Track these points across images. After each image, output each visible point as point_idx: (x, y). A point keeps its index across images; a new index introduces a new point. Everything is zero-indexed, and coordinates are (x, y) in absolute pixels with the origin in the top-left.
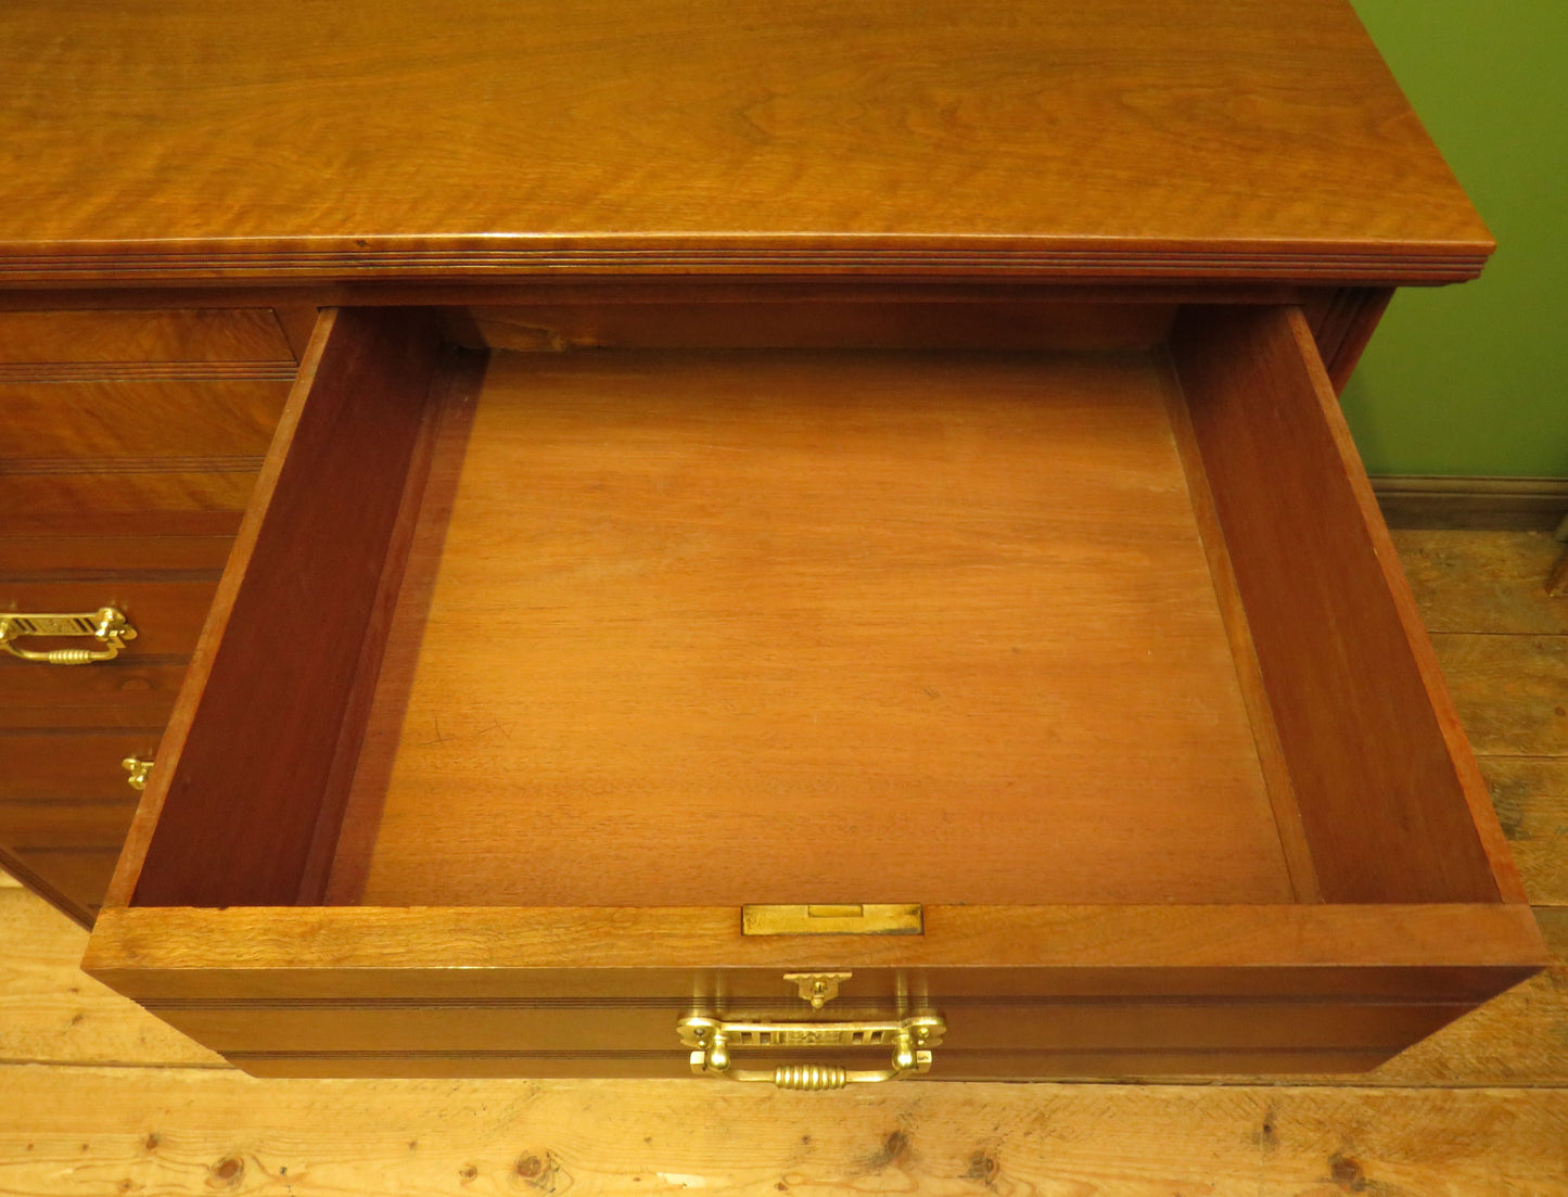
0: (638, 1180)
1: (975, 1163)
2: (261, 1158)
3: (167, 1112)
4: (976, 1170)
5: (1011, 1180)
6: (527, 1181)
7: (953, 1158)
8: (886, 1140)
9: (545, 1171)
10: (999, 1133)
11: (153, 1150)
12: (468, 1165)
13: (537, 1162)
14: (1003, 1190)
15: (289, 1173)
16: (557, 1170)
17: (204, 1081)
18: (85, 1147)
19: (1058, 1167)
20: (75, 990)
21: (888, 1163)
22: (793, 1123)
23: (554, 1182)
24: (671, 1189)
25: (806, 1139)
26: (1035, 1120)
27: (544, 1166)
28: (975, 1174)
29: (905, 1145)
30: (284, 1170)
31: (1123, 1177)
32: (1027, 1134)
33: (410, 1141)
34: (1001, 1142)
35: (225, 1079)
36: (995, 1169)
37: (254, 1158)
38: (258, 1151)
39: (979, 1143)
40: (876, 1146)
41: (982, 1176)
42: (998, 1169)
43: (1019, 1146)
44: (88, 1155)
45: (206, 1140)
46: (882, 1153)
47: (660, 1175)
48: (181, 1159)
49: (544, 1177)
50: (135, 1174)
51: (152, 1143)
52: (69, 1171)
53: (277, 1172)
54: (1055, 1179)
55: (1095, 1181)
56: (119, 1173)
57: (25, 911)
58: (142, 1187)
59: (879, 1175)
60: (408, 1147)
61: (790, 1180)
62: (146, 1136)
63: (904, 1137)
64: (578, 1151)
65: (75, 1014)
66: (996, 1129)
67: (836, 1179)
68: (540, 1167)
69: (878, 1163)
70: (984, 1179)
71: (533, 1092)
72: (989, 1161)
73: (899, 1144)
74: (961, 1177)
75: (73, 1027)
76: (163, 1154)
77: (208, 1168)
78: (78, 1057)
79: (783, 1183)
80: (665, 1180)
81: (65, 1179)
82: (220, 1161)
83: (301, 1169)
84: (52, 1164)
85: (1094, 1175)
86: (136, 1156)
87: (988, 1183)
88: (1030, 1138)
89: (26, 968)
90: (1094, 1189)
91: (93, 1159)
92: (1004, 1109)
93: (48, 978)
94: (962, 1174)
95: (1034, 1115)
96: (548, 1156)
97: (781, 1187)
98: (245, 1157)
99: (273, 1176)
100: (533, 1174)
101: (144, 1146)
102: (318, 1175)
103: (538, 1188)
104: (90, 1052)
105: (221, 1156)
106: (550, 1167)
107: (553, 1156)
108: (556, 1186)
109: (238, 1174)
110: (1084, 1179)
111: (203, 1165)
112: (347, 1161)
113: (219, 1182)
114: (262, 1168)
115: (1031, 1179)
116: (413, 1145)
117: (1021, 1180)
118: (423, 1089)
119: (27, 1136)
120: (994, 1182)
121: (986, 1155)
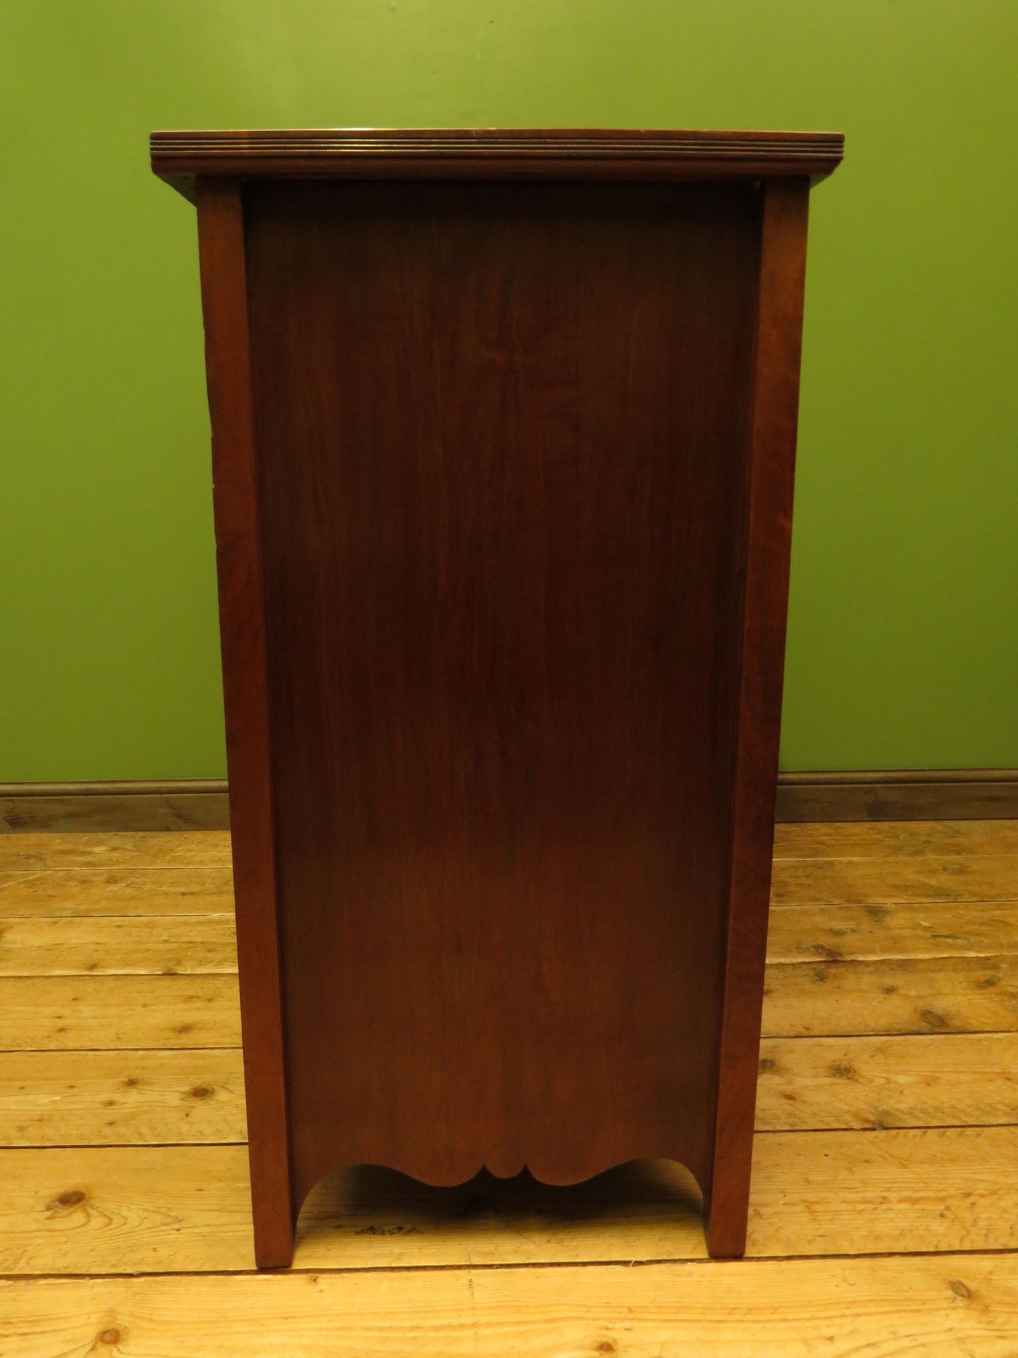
1: (835, 1070)
2: (227, 1087)
3: (144, 1068)
4: (837, 1073)
5: (868, 1076)
7: (816, 1068)
10: (850, 1056)
11: (134, 1086)
14: (863, 1081)
17: (173, 1055)
18: (72, 1087)
19: (904, 1069)
20: (60, 1017)
26: (877, 1050)
28: (838, 1075)
31: (959, 1072)
32: (872, 1056)
34: (852, 1060)
35: (192, 1055)
36: (853, 1072)
37: (222, 1087)
39: (834, 1061)
41: (843, 1075)
42: (856, 1072)
43: (868, 1061)
44: (75, 1090)
45: (178, 1080)
48: (157, 1089)
50: (117, 1097)
51: (132, 1083)
52: (58, 1098)
54: (905, 1075)
55: (938, 1075)
56: (104, 1097)
57: (14, 986)
58: (124, 1103)
62: (126, 1079)
65: (59, 1028)
66: (846, 1055)
70: (845, 1077)
72: (846, 1069)
74: (826, 1076)
75: (57, 1034)
76: (142, 1087)
77: (182, 1092)
78: (62, 1048)
81: (54, 1102)
82: (192, 1090)
84: (41, 1095)
85: (937, 1072)
86: (119, 1089)
87: (850, 1078)
88: (875, 1058)
89: (17, 1009)
90: (938, 1078)
91: (79, 1092)
92: (848, 1048)
93: (36, 1013)
95: (875, 1049)
98: (214, 1087)
101: (125, 1084)
104: (71, 1045)
105: (194, 1087)
109: (210, 1094)
110: (928, 1074)
111: (178, 1092)
113: (193, 1099)
115: (885, 1075)
117: (876, 1076)
119: (19, 1083)
120: (854, 1078)
121: (843, 1066)
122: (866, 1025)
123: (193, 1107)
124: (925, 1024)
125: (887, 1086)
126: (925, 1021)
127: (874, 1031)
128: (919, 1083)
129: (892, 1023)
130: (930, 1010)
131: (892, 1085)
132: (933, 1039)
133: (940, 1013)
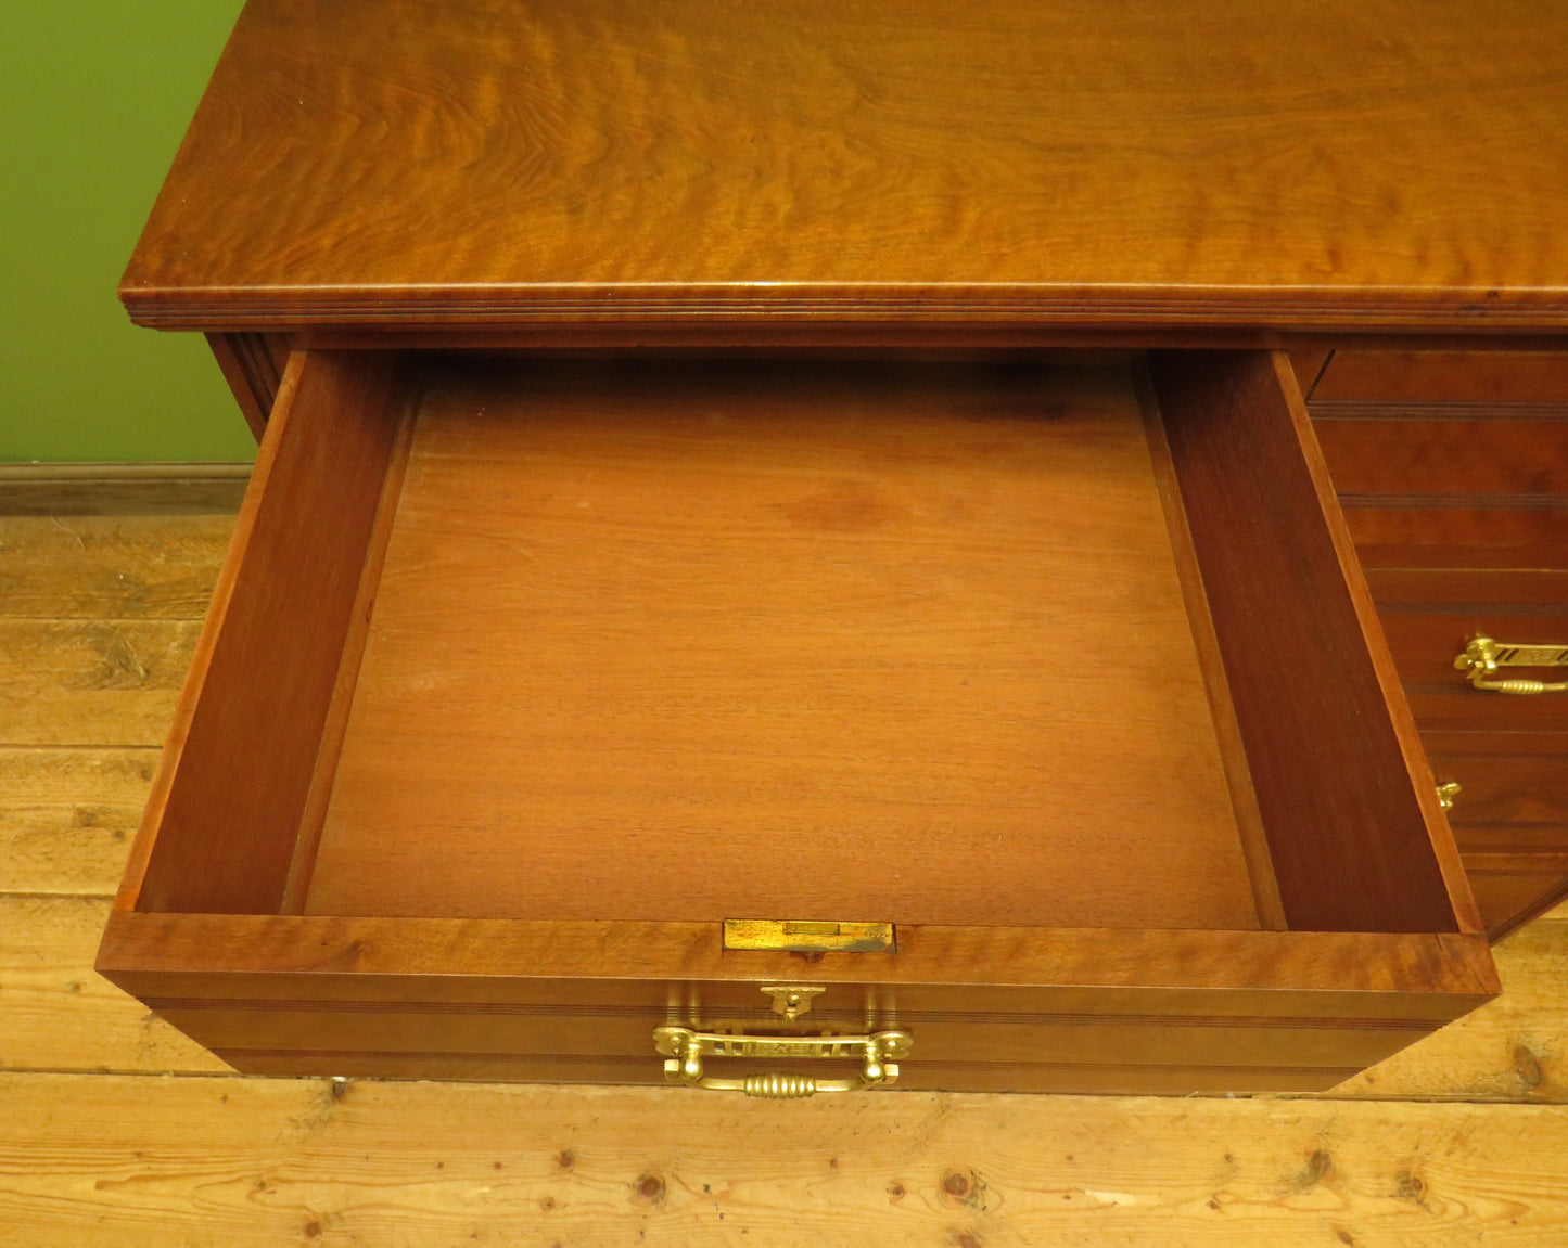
0: (1068, 1198)
1: (1403, 1183)
2: (680, 1174)
3: (574, 1129)
4: (1405, 1189)
5: (1441, 1199)
6: (957, 1199)
7: (1378, 1177)
8: (1309, 1159)
9: (973, 1189)
10: (1420, 1152)
11: (570, 1168)
12: (892, 1182)
13: (963, 1180)
14: (1435, 1209)
15: (715, 1190)
16: (984, 1188)
17: (605, 1098)
18: (498, 1166)
19: (1487, 1186)
21: (1316, 1180)
22: (1212, 1141)
23: (983, 1201)
24: (1102, 1207)
25: (1228, 1158)
26: (1455, 1139)
27: (970, 1184)
28: (1405, 1193)
29: (1328, 1165)
30: (707, 1188)
31: (1552, 1197)
32: (1449, 1153)
33: (829, 1158)
34: (1423, 1162)
35: (626, 1096)
36: (1424, 1189)
37: (674, 1175)
38: (677, 1169)
39: (1402, 1163)
40: (1301, 1166)
41: (1412, 1195)
42: (1427, 1189)
43: (1443, 1166)
44: (502, 1173)
45: (620, 1158)
46: (1307, 1172)
47: (1088, 1193)
48: (599, 1177)
49: (973, 1195)
50: (554, 1190)
51: (566, 1160)
52: (486, 1190)
53: (701, 1189)
54: (1487, 1198)
55: (1526, 1201)
56: (541, 1189)
58: (565, 1206)
59: (1309, 1194)
60: (828, 1164)
61: (1221, 1198)
62: (557, 1152)
63: (1326, 1156)
64: (1002, 1169)
66: (1417, 1148)
67: (1267, 1198)
68: (966, 1185)
69: (1306, 1182)
70: (1414, 1199)
71: (945, 1109)
72: (1416, 1180)
73: (1322, 1163)
74: (1391, 1196)
76: (581, 1173)
77: (629, 1185)
79: (1215, 1202)
80: (1095, 1198)
81: (484, 1198)
82: (639, 1179)
83: (724, 1187)
84: (466, 1183)
85: (1525, 1195)
86: (554, 1175)
87: (1420, 1202)
88: (1453, 1157)
90: (1526, 1208)
91: (508, 1177)
92: (1421, 1128)
94: (1392, 1193)
95: (1453, 1134)
96: (972, 1173)
97: (1213, 1206)
98: (665, 1175)
99: (696, 1193)
100: (961, 1192)
101: (557, 1164)
102: (743, 1192)
103: (969, 1206)
105: (642, 1173)
106: (976, 1185)
107: (977, 1174)
108: (987, 1204)
109: (661, 1191)
110: (1515, 1199)
111: (623, 1182)
112: (769, 1179)
113: (645, 1200)
114: (686, 1187)
115: (1462, 1198)
116: (833, 1163)
117: (1452, 1199)
118: (831, 1106)
119: (434, 1154)
120: (1425, 1201)
121: (1412, 1174)
122: (1445, 1076)
123: (645, 1217)
124: (1518, 1077)
125: (1462, 1222)
126: (1518, 1072)
127: (1453, 1091)
128: (1503, 1218)
129: (1476, 1074)
130: (1525, 1044)
131: (1469, 1220)
132: (1526, 1118)
133: (1539, 1053)
